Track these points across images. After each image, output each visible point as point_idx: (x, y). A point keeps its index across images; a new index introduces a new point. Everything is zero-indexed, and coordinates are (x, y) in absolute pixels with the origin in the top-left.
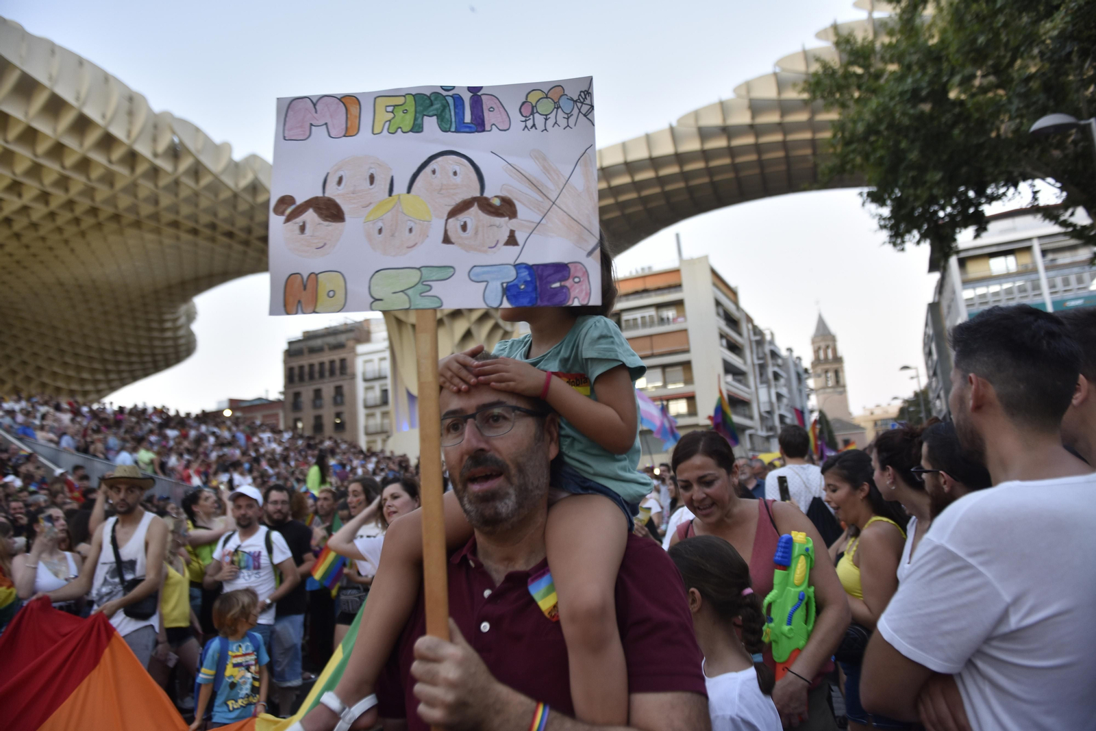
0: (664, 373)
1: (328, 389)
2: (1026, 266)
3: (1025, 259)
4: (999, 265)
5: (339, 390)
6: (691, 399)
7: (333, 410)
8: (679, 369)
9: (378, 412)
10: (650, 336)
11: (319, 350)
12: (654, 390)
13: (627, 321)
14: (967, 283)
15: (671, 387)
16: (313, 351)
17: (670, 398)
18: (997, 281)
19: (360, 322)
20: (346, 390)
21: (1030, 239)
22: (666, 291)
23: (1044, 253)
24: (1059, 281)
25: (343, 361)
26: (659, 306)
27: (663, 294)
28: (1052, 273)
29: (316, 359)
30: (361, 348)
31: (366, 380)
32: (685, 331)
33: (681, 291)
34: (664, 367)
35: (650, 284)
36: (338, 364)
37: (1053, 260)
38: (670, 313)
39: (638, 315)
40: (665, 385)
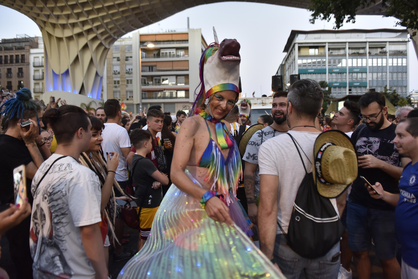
0: (176, 78)
1: (15, 69)
2: (322, 53)
3: (322, 51)
4: (312, 52)
5: (20, 70)
6: (187, 91)
7: (17, 80)
8: (183, 77)
9: (41, 82)
10: (172, 61)
11: (11, 49)
12: (171, 85)
13: (163, 53)
14: (300, 57)
15: (179, 85)
16: (6, 49)
17: (178, 90)
18: (311, 58)
19: (33, 38)
20: (24, 70)
21: (325, 43)
22: (181, 42)
23: (329, 49)
24: (332, 61)
25: (23, 56)
26: (177, 49)
27: (180, 43)
28: (330, 58)
29: (9, 54)
30: (32, 51)
31: (34, 66)
32: (188, 61)
33: (188, 43)
34: (177, 76)
35: (175, 38)
36: (20, 57)
37: (331, 53)
38: (182, 53)
39: (168, 51)
40: (176, 84)
